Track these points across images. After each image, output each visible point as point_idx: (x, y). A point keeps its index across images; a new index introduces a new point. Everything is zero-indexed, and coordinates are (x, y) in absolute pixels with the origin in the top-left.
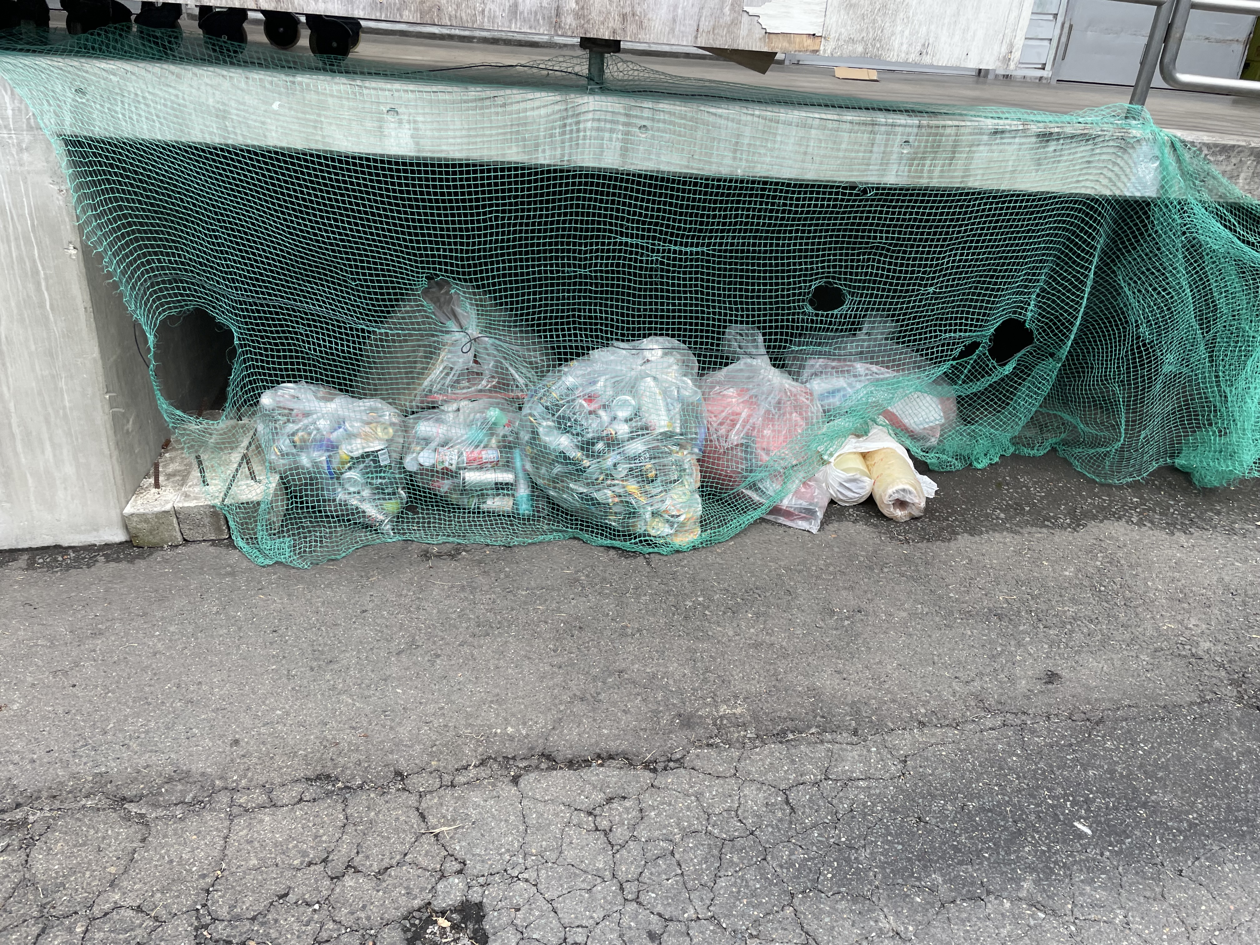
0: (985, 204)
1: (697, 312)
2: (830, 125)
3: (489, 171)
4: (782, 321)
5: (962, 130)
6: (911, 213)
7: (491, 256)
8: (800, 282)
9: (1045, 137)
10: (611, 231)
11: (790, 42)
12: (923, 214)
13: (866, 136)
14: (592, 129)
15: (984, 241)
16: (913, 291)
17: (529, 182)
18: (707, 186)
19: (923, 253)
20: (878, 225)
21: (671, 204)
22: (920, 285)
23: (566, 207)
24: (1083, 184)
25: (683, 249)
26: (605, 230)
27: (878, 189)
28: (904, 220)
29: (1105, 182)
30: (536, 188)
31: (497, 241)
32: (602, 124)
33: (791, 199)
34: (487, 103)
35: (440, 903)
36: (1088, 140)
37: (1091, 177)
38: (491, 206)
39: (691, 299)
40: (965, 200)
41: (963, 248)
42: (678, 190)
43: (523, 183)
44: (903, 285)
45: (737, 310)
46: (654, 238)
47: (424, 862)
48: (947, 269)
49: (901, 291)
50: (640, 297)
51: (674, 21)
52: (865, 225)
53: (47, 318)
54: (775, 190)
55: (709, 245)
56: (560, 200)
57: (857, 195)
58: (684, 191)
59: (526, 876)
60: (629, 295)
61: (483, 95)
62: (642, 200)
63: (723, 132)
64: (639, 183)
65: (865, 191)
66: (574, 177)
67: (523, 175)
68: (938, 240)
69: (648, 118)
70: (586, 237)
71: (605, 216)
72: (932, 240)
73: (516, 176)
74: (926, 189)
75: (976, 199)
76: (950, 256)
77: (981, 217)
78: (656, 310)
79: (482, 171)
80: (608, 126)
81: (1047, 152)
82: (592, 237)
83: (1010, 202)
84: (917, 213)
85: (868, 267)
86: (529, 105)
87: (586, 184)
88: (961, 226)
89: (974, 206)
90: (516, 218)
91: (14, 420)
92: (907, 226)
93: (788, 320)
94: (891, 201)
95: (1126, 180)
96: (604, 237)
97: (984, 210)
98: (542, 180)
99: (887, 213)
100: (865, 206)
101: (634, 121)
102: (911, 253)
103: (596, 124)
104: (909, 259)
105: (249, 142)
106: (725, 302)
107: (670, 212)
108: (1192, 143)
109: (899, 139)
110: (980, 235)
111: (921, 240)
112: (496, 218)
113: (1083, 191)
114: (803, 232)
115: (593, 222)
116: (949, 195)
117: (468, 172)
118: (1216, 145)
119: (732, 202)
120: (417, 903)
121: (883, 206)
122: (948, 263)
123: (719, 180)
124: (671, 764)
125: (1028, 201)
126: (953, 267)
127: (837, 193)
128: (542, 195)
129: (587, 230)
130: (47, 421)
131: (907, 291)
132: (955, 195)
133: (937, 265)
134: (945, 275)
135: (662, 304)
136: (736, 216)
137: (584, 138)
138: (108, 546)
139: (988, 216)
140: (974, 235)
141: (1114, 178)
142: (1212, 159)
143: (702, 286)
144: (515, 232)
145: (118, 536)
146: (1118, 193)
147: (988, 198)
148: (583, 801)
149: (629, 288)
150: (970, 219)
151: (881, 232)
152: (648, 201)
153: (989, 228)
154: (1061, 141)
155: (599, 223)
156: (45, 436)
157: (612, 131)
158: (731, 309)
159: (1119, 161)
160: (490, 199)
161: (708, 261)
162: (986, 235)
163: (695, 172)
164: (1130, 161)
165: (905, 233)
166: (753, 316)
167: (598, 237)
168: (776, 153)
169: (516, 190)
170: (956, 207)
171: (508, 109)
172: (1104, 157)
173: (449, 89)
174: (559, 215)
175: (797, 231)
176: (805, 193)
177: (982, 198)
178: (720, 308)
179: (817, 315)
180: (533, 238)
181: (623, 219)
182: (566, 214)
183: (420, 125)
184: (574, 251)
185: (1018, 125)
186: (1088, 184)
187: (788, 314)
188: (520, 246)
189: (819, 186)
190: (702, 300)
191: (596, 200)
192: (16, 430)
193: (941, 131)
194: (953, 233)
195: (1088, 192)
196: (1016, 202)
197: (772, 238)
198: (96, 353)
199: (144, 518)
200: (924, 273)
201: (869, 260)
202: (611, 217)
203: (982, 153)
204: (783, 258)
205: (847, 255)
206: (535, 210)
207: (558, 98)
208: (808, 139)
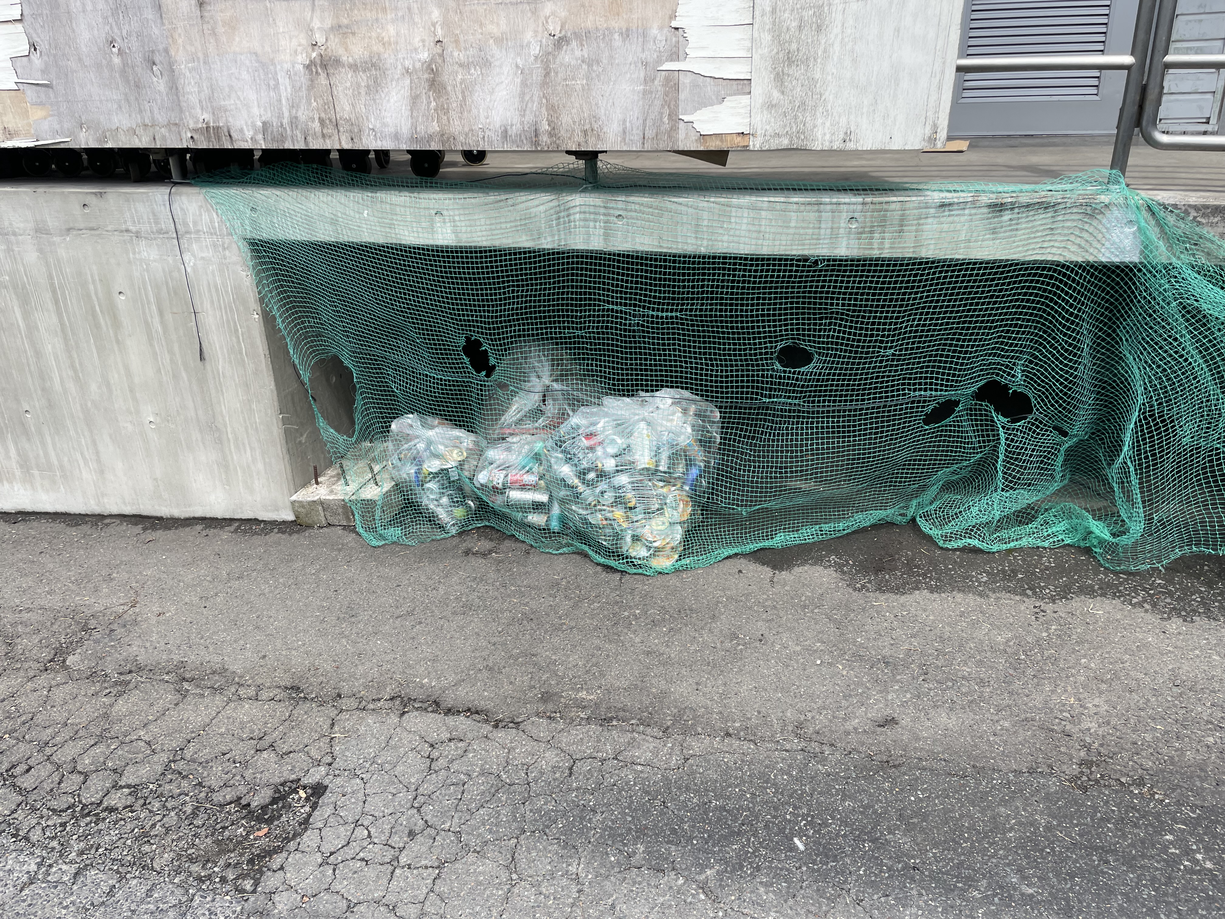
0: (941, 272)
1: (676, 366)
2: (778, 207)
3: (505, 255)
4: (753, 376)
5: (908, 205)
6: (866, 282)
7: (509, 321)
8: (765, 343)
9: (998, 208)
10: (599, 300)
11: (722, 141)
12: (877, 282)
13: (812, 214)
14: (580, 220)
15: (941, 307)
16: (873, 352)
17: (535, 262)
18: (674, 262)
19: (880, 318)
20: (833, 293)
21: (646, 278)
22: (880, 347)
23: (564, 281)
24: (1048, 250)
25: (660, 314)
26: (595, 300)
27: (829, 260)
28: (858, 288)
29: (1073, 248)
30: (540, 267)
31: (513, 309)
32: (587, 216)
33: (750, 271)
34: (502, 204)
35: (305, 781)
36: (1046, 208)
37: (1056, 244)
38: (508, 281)
39: (670, 355)
40: (918, 269)
41: (921, 314)
42: (651, 266)
43: (530, 263)
44: (863, 347)
45: (712, 365)
46: (635, 305)
47: (312, 754)
48: (905, 333)
49: (862, 353)
50: (626, 353)
51: (624, 132)
52: (822, 292)
53: (243, 361)
54: (735, 264)
55: (681, 310)
56: (559, 276)
57: (809, 266)
58: (656, 266)
59: (364, 776)
60: (617, 352)
61: (498, 198)
62: (623, 275)
63: (685, 217)
64: (619, 261)
65: (816, 263)
66: (568, 257)
67: (530, 258)
68: (895, 306)
69: (622, 209)
70: (581, 305)
71: (594, 288)
72: (889, 306)
73: (525, 258)
74: (877, 259)
75: (931, 268)
76: (908, 321)
77: (937, 284)
78: (641, 364)
79: (501, 255)
80: (592, 216)
81: (1001, 222)
82: (585, 305)
83: (967, 269)
84: (871, 282)
85: (830, 330)
86: (530, 204)
87: (577, 263)
88: (917, 293)
89: (928, 274)
90: (527, 291)
91: (229, 430)
92: (862, 294)
93: (758, 376)
94: (845, 271)
95: (1099, 246)
96: (595, 305)
97: (939, 278)
98: (544, 261)
99: (842, 282)
100: (819, 276)
101: (612, 211)
102: (869, 318)
103: (582, 216)
104: (867, 324)
105: (351, 240)
106: (701, 359)
107: (646, 284)
108: (1175, 206)
109: (845, 216)
110: (938, 301)
111: (877, 306)
112: (513, 291)
113: (1050, 258)
114: (764, 299)
115: (585, 293)
116: (902, 265)
117: (491, 257)
118: (1206, 207)
119: (699, 274)
120: (293, 777)
121: (837, 276)
122: (906, 327)
123: (685, 257)
124: (511, 725)
125: (986, 268)
126: (911, 332)
127: (792, 265)
128: (545, 272)
129: (581, 300)
130: (247, 433)
131: (867, 353)
132: (908, 265)
133: (895, 329)
134: (903, 339)
135: (646, 359)
136: (703, 287)
137: (575, 227)
138: (284, 522)
139: (943, 283)
140: (931, 302)
141: (1083, 243)
142: (1204, 221)
143: (679, 345)
144: (526, 302)
145: (290, 517)
146: (1091, 259)
147: (943, 266)
148: (434, 737)
149: (617, 346)
150: (925, 286)
151: (838, 299)
152: (628, 275)
153: (946, 295)
154: (1016, 210)
155: (590, 294)
156: (246, 442)
157: (595, 221)
158: (707, 365)
159: (1086, 227)
160: (508, 276)
161: (683, 324)
162: (944, 301)
163: (665, 250)
164: (1100, 227)
165: (861, 300)
166: (727, 371)
167: (590, 305)
168: (731, 233)
169: (526, 269)
170: (910, 276)
171: (517, 207)
172: (1069, 224)
173: (476, 195)
174: (559, 288)
175: (758, 299)
176: (763, 265)
177: (937, 267)
178: (696, 363)
179: (785, 372)
180: (540, 306)
181: (608, 290)
182: (564, 287)
183: (458, 224)
184: (572, 317)
185: (967, 197)
186: (1054, 250)
187: (758, 370)
188: (531, 313)
189: (774, 260)
190: (680, 356)
191: (586, 276)
192: (230, 436)
193: (885, 206)
194: (909, 299)
195: (1056, 258)
196: (973, 269)
197: (737, 305)
198: (272, 386)
199: (301, 504)
200: (883, 336)
201: (830, 324)
202: (599, 289)
203: (931, 226)
204: (747, 322)
205: (809, 319)
206: (541, 284)
207: (553, 197)
208: (760, 219)
